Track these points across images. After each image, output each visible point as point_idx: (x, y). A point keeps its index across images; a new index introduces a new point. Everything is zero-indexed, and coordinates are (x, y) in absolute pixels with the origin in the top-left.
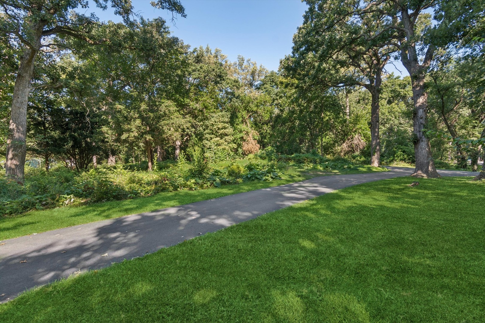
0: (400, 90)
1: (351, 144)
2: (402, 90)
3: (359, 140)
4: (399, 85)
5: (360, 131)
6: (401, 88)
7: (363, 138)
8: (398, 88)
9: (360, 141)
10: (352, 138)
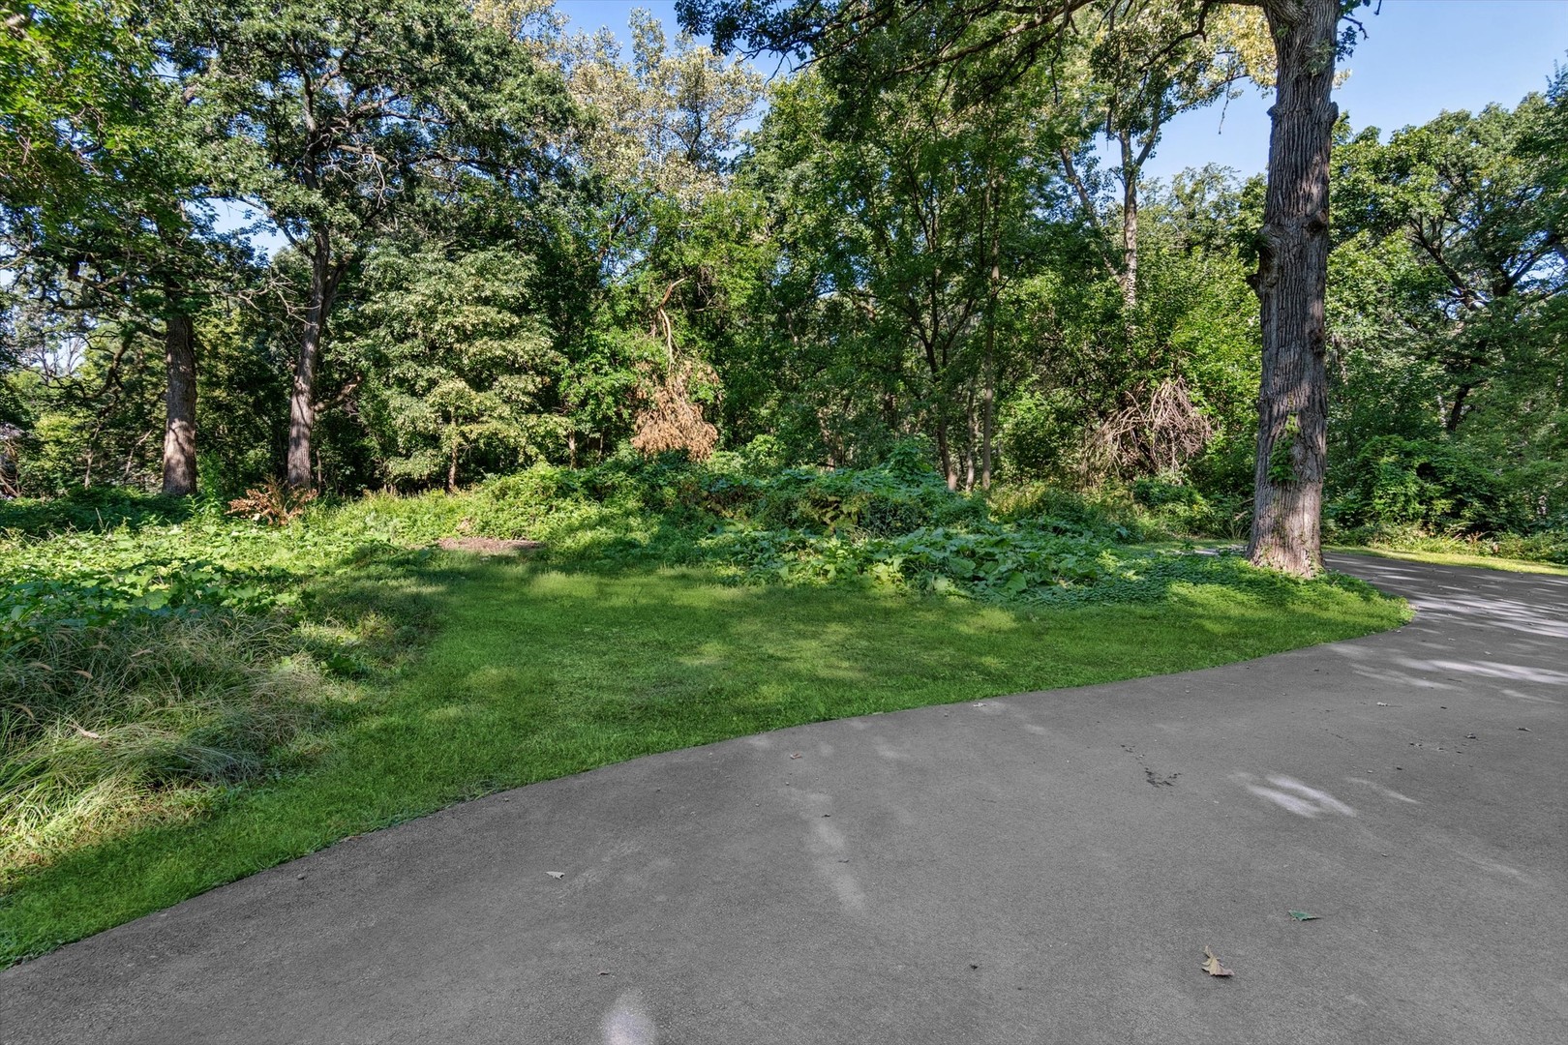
0: (1381, 188)
1: (1139, 430)
2: (1389, 188)
3: (1179, 405)
4: (1376, 166)
5: (1185, 362)
6: (1384, 181)
7: (1197, 395)
8: (1367, 177)
9: (1183, 412)
10: (1144, 398)
